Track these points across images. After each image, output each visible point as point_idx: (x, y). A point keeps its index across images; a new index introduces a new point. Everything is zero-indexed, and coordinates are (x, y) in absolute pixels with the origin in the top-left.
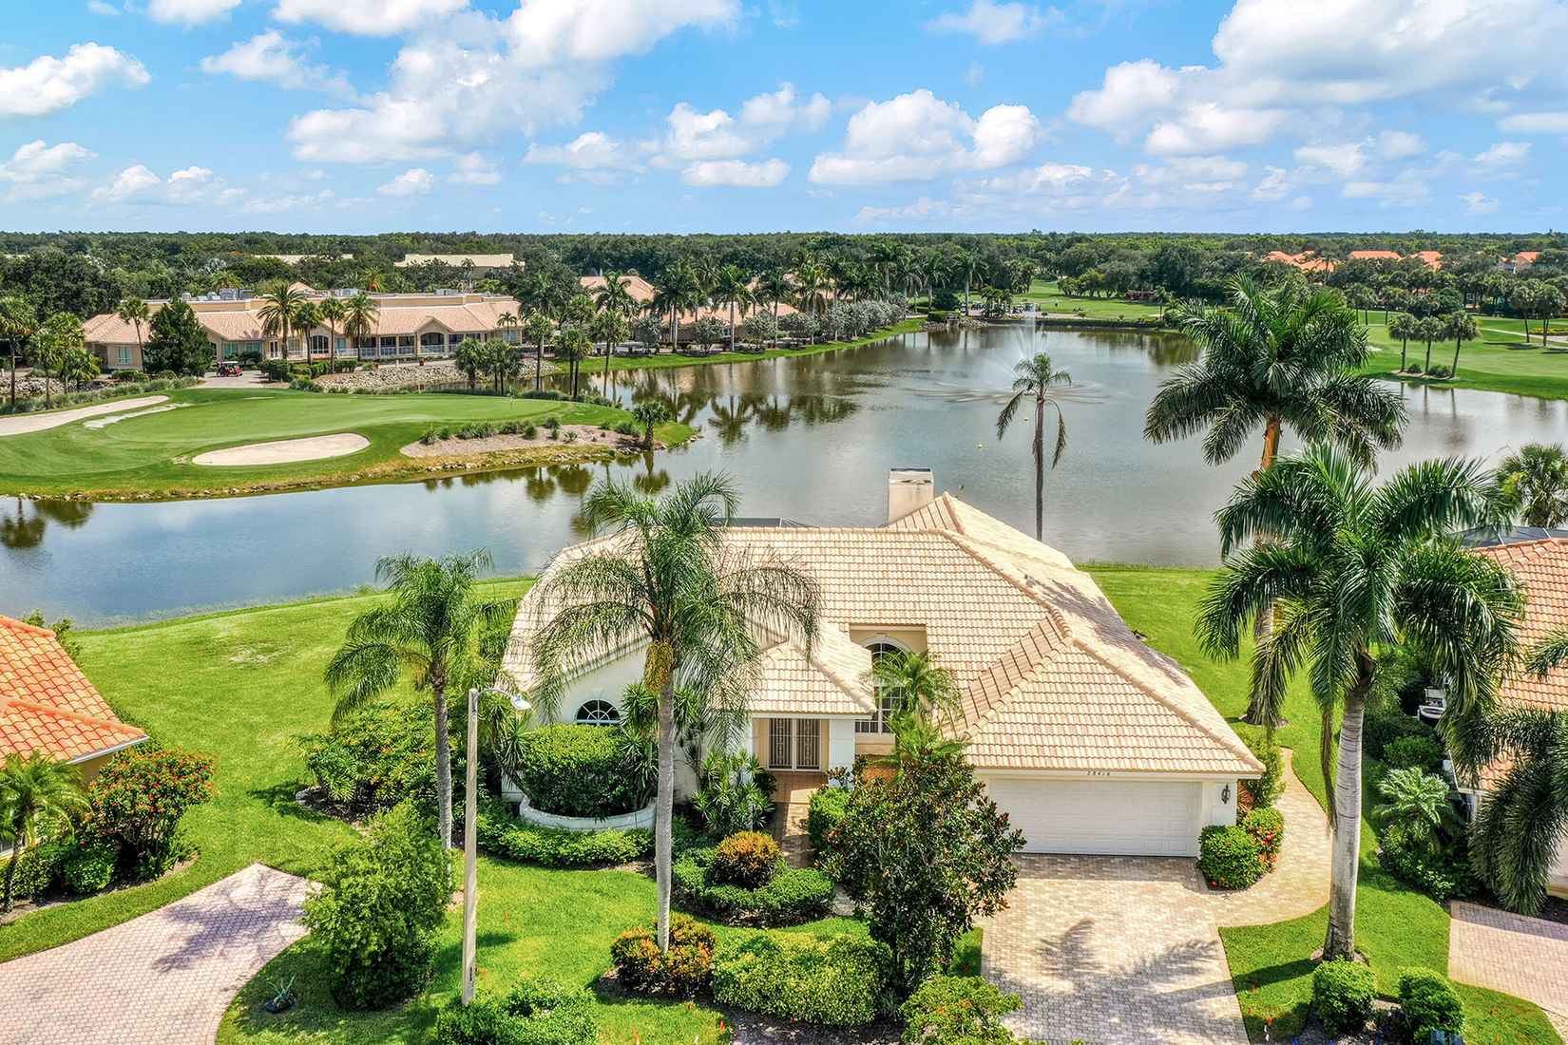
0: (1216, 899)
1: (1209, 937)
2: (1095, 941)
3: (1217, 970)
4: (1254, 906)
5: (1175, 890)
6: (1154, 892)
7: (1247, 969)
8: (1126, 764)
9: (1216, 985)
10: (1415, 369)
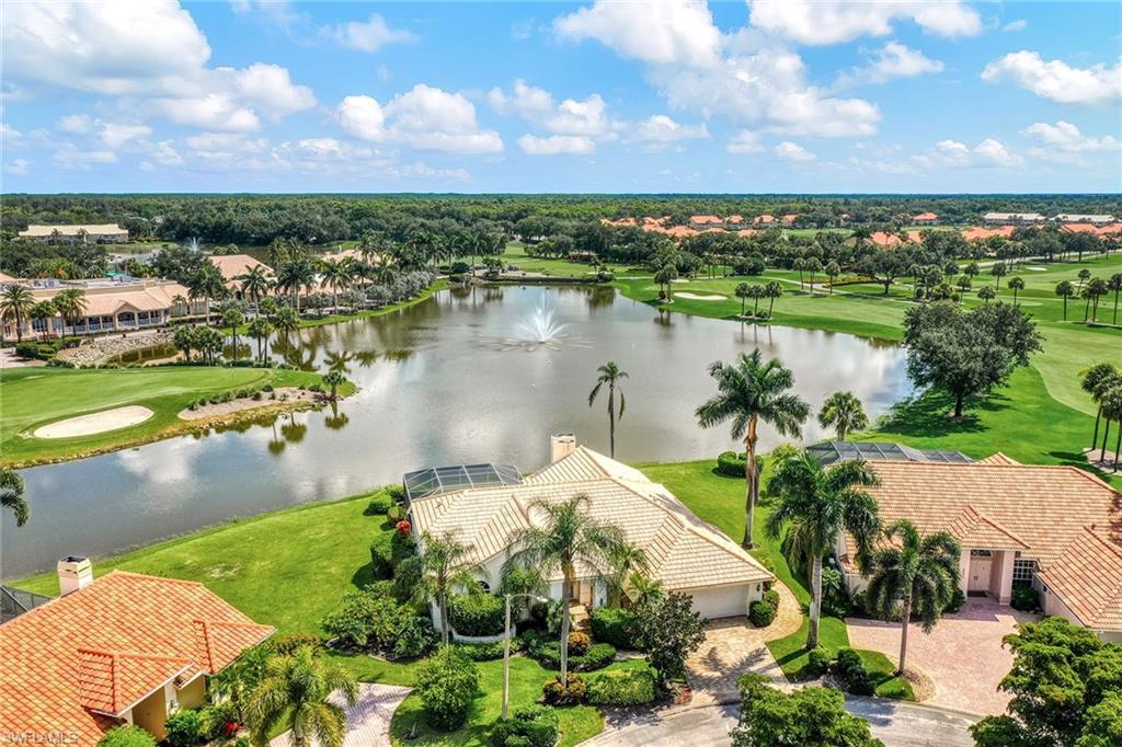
0: (759, 631)
1: (763, 646)
2: (720, 655)
3: (769, 659)
4: (776, 631)
5: (743, 629)
6: (736, 631)
7: (781, 657)
8: (721, 581)
9: (771, 665)
10: (749, 314)
